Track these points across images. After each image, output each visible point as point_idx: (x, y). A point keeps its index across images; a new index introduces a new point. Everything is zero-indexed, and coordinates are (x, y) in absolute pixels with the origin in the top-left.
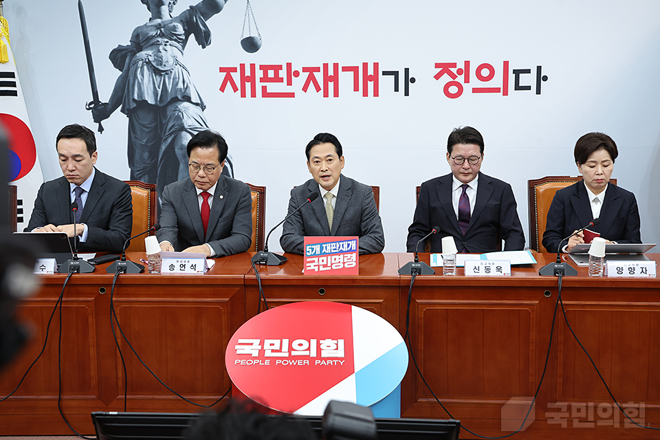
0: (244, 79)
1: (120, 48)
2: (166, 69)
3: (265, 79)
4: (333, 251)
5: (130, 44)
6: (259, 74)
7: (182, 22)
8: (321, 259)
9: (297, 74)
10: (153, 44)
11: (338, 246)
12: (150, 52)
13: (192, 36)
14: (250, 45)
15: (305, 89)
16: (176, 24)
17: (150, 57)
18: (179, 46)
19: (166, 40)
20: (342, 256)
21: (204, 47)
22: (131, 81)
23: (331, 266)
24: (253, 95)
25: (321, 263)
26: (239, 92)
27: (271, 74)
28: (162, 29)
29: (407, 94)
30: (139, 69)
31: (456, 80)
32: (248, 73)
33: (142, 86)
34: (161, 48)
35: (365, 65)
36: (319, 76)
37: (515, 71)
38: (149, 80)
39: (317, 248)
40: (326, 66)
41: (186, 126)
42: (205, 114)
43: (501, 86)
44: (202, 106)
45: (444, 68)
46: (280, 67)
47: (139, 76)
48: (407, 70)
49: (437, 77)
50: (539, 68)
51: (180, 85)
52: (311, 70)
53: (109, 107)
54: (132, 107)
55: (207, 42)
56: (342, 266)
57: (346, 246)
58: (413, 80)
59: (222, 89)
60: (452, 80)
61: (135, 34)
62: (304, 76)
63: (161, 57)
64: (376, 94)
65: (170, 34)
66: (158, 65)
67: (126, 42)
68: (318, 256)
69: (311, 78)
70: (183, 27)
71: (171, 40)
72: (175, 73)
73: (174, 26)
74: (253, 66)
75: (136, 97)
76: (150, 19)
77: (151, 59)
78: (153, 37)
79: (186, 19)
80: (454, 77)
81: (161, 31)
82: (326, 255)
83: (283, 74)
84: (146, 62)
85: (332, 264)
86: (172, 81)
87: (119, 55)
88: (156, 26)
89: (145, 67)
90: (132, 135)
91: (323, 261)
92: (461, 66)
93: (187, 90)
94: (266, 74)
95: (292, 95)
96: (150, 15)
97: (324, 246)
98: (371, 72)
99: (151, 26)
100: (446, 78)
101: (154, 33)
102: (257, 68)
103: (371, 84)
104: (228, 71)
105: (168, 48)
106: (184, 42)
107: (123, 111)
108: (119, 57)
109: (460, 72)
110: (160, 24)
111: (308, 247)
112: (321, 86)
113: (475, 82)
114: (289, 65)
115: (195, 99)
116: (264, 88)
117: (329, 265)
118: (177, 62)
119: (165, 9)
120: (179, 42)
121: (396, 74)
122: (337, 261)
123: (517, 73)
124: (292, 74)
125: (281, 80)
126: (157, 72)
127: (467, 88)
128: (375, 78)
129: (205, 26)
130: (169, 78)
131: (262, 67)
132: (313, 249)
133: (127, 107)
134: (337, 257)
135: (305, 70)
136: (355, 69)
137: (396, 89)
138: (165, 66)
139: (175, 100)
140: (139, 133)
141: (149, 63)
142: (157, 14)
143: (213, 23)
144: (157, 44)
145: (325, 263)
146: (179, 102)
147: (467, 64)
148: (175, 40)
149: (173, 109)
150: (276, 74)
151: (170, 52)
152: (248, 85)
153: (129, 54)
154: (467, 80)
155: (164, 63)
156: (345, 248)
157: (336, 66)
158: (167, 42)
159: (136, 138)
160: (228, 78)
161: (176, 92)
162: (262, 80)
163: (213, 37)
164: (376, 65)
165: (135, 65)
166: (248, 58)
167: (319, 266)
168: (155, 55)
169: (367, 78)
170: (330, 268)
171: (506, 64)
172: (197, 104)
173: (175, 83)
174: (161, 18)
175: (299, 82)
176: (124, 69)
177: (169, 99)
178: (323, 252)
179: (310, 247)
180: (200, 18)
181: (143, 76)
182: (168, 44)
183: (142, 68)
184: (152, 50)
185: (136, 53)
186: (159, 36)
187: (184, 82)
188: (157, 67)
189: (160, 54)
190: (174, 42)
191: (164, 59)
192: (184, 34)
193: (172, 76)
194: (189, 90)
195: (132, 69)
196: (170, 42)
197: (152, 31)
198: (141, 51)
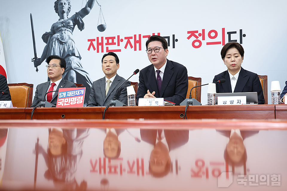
0: (98, 44)
1: (46, 33)
2: (65, 41)
3: (108, 44)
4: (72, 95)
5: (50, 31)
6: (105, 41)
7: (72, 20)
8: (66, 99)
9: (122, 40)
10: (60, 31)
11: (75, 92)
12: (58, 34)
13: (76, 26)
14: (101, 28)
15: (126, 47)
16: (69, 21)
17: (58, 37)
18: (71, 31)
19: (65, 28)
20: (76, 98)
21: (81, 31)
22: (50, 48)
23: (70, 103)
24: (102, 51)
25: (65, 102)
26: (96, 50)
27: (110, 41)
28: (64, 24)
29: (174, 47)
30: (54, 42)
31: (198, 39)
32: (100, 41)
33: (55, 50)
34: (63, 32)
36: (132, 41)
37: (228, 33)
38: (58, 47)
39: (64, 94)
40: (135, 36)
41: (73, 67)
42: (81, 61)
43: (221, 40)
44: (80, 57)
45: (192, 33)
46: (114, 38)
47: (54, 45)
48: (174, 36)
49: (189, 38)
50: (241, 31)
51: (71, 49)
52: (128, 38)
53: (41, 60)
55: (83, 28)
56: (75, 103)
57: (78, 92)
58: (177, 40)
59: (89, 49)
60: (196, 39)
61: (52, 27)
62: (125, 41)
66: (62, 40)
67: (49, 30)
68: (65, 98)
69: (129, 42)
70: (73, 22)
71: (67, 28)
72: (69, 43)
73: (69, 22)
74: (102, 38)
75: (52, 55)
76: (59, 20)
77: (59, 37)
78: (60, 27)
79: (74, 18)
80: (197, 37)
81: (63, 24)
82: (68, 97)
83: (116, 41)
84: (57, 39)
85: (71, 102)
86: (67, 47)
87: (46, 36)
88: (61, 22)
89: (56, 41)
91: (66, 100)
92: (200, 32)
93: (74, 51)
94: (108, 41)
95: (120, 50)
96: (59, 18)
97: (68, 93)
99: (59, 23)
101: (60, 26)
102: (104, 38)
104: (91, 41)
105: (66, 32)
106: (73, 29)
107: (46, 61)
108: (46, 37)
109: (200, 35)
110: (63, 22)
111: (60, 94)
112: (133, 45)
113: (208, 40)
114: (118, 37)
115: (77, 55)
116: (107, 48)
117: (69, 102)
118: (70, 38)
119: (65, 15)
120: (71, 29)
121: (168, 38)
122: (73, 100)
123: (229, 33)
124: (120, 40)
125: (115, 44)
126: (61, 43)
127: (204, 43)
129: (82, 21)
130: (66, 46)
131: (106, 38)
132: (62, 94)
134: (74, 98)
135: (126, 38)
137: (169, 45)
139: (69, 55)
141: (58, 39)
142: (62, 17)
143: (85, 19)
144: (62, 30)
145: (67, 101)
146: (70, 56)
147: (203, 31)
148: (69, 28)
149: (68, 60)
150: (113, 41)
151: (67, 34)
152: (100, 47)
153: (50, 36)
154: (204, 39)
155: (64, 39)
156: (78, 94)
157: (140, 35)
158: (66, 29)
160: (92, 44)
161: (69, 52)
162: (106, 44)
163: (85, 26)
164: (159, 34)
165: (52, 40)
166: (100, 34)
167: (64, 103)
168: (60, 36)
170: (69, 104)
171: (223, 30)
172: (78, 57)
173: (68, 48)
174: (63, 19)
175: (123, 44)
176: (48, 42)
177: (66, 55)
178: (67, 96)
179: (61, 93)
180: (80, 18)
181: (55, 45)
182: (66, 30)
183: (55, 41)
184: (59, 33)
185: (53, 35)
186: (63, 27)
187: (72, 47)
188: (61, 41)
189: (63, 35)
190: (68, 29)
191: (64, 37)
192: (73, 25)
193: (67, 45)
194: (75, 51)
195: (51, 42)
196: (67, 29)
197: (59, 25)
198: (55, 34)
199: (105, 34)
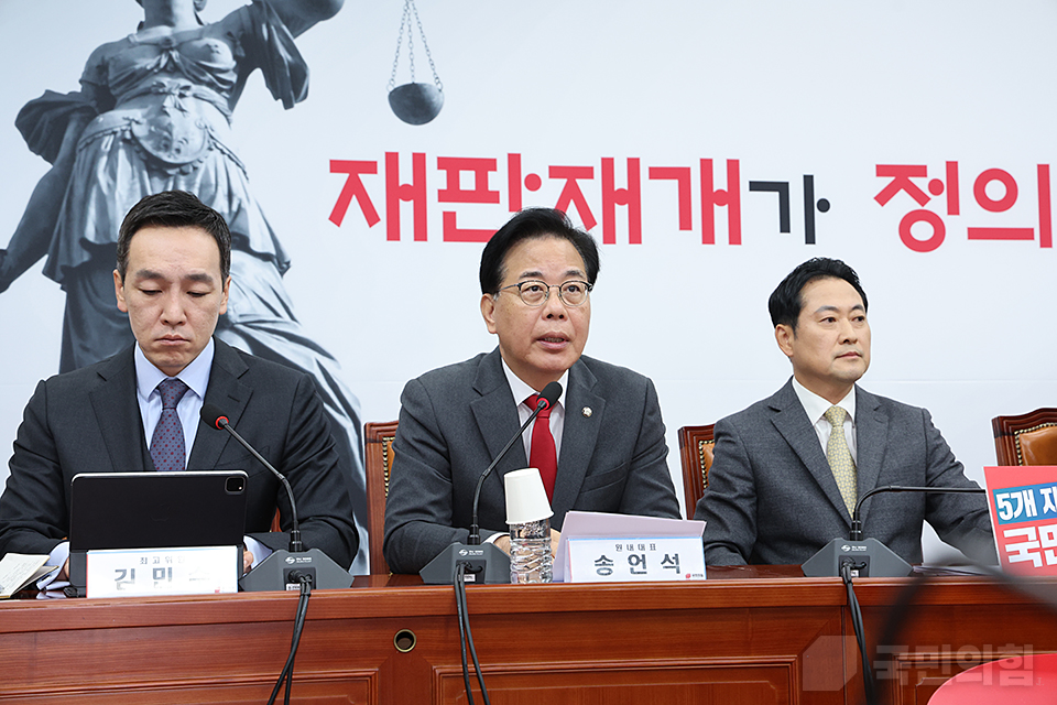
0: (395, 192)
1: (52, 99)
2: (180, 159)
3: (452, 193)
5: (78, 88)
6: (436, 180)
7: (229, 37)
8: (1043, 530)
9: (534, 182)
10: (147, 93)
12: (136, 113)
13: (257, 78)
14: (414, 104)
16: (212, 41)
17: (136, 128)
18: (220, 100)
19: (184, 82)
21: (288, 105)
22: (80, 190)
24: (421, 234)
25: (1046, 542)
26: (382, 226)
27: (467, 180)
28: (175, 54)
29: (811, 238)
30: (104, 160)
31: (926, 207)
32: (406, 177)
33: (110, 204)
34: (168, 103)
35: (706, 165)
36: (591, 190)
38: (131, 190)
39: (1027, 500)
40: (608, 164)
41: (234, 317)
42: (289, 285)
43: (1033, 222)
45: (900, 177)
46: (491, 164)
47: (102, 177)
48: (809, 181)
49: (883, 198)
51: (221, 205)
52: (571, 175)
53: (9, 261)
54: (77, 262)
55: (297, 93)
58: (824, 206)
59: (337, 216)
60: (919, 207)
61: (95, 64)
62: (554, 187)
63: (169, 129)
64: (735, 237)
65: (195, 67)
66: (158, 149)
67: (68, 81)
68: (1035, 522)
69: (572, 194)
70: (234, 48)
71: (199, 82)
72: (207, 172)
73: (208, 46)
74: (419, 160)
75: (90, 233)
76: (141, 26)
77: (140, 131)
78: (146, 73)
79: (242, 28)
80: (922, 199)
81: (170, 58)
83: (498, 181)
84: (125, 140)
88: (155, 44)
89: (122, 154)
90: (75, 342)
91: (1051, 536)
92: (938, 172)
93: (239, 220)
94: (453, 180)
96: (140, 14)
97: (1045, 492)
98: (720, 182)
99: (142, 44)
100: (903, 203)
101: (149, 63)
102: (431, 164)
103: (721, 213)
104: (353, 169)
105: (189, 103)
106: (235, 91)
107: (49, 272)
108: (45, 123)
109: (936, 187)
110: (167, 41)
111: (1000, 497)
112: (597, 214)
114: (514, 160)
115: (259, 242)
116: (449, 218)
118: (212, 143)
119: (181, 1)
120: (219, 90)
121: (782, 188)
124: (521, 181)
125: (494, 197)
127: (955, 227)
128: (731, 198)
129: (293, 50)
130: (190, 185)
131: (443, 163)
133: (62, 262)
135: (555, 172)
136: (682, 175)
137: (785, 227)
138: (178, 151)
140: (94, 334)
141: (132, 143)
143: (314, 44)
144: (159, 93)
147: (952, 168)
148: (210, 85)
150: (482, 181)
151: (192, 115)
152: (406, 209)
153: (76, 116)
154: (953, 209)
155: (175, 145)
157: (633, 164)
158: (187, 88)
159: (86, 349)
160: (354, 189)
162: (443, 196)
163: (314, 81)
164: (733, 167)
165: (92, 147)
166: (409, 139)
168: (151, 123)
169: (711, 199)
171: (1044, 171)
172: (265, 257)
174: (170, 24)
176: (61, 156)
178: (1046, 510)
179: (1006, 496)
180: (280, 30)
181: (113, 176)
182: (188, 93)
183: (112, 154)
184: (142, 107)
185: (97, 115)
186: (164, 70)
187: (230, 196)
188: (155, 153)
189: (166, 120)
190: (205, 89)
191: (177, 134)
192: (234, 70)
193: (198, 180)
194: (246, 219)
195: (83, 157)
196: (195, 88)
197: (144, 56)
198: (112, 109)
199: (435, 140)
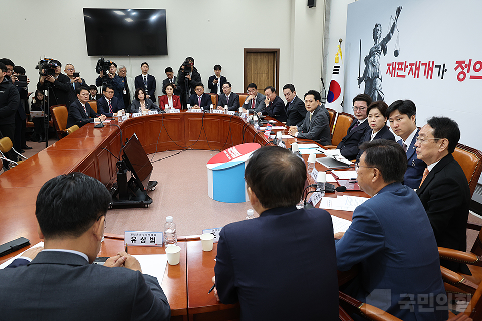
0: (393, 69)
1: (367, 56)
2: (375, 64)
3: (398, 69)
6: (397, 66)
7: (381, 45)
10: (373, 55)
12: (372, 58)
13: (383, 50)
14: (396, 53)
15: (409, 74)
16: (379, 46)
17: (372, 60)
18: (379, 55)
19: (376, 53)
21: (384, 55)
22: (367, 69)
24: (394, 76)
26: (391, 74)
29: (442, 78)
30: (369, 65)
31: (464, 71)
32: (394, 66)
33: (369, 71)
34: (375, 56)
35: (429, 62)
36: (414, 68)
38: (371, 69)
40: (416, 63)
41: (377, 88)
42: (382, 83)
45: (460, 63)
46: (403, 63)
47: (369, 67)
48: (444, 65)
49: (456, 69)
51: (377, 72)
52: (411, 65)
53: (362, 79)
54: (366, 79)
55: (385, 53)
58: (446, 71)
59: (387, 73)
60: (462, 71)
61: (370, 51)
62: (409, 67)
64: (431, 77)
69: (411, 68)
70: (381, 47)
72: (377, 66)
74: (396, 62)
75: (368, 75)
76: (374, 45)
79: (382, 43)
80: (463, 69)
81: (376, 49)
84: (371, 62)
87: (366, 59)
88: (375, 47)
89: (371, 64)
92: (467, 62)
94: (399, 66)
95: (404, 76)
98: (431, 66)
100: (460, 70)
102: (397, 64)
103: (430, 72)
104: (389, 65)
105: (377, 56)
106: (380, 53)
107: (364, 81)
109: (466, 66)
112: (414, 72)
113: (473, 73)
114: (406, 62)
115: (380, 77)
116: (397, 73)
118: (378, 62)
119: (378, 40)
121: (440, 67)
124: (406, 67)
125: (403, 69)
126: (373, 66)
127: (468, 75)
128: (431, 69)
129: (386, 46)
130: (375, 68)
135: (409, 64)
136: (426, 64)
137: (439, 76)
139: (376, 77)
140: (366, 90)
142: (376, 42)
147: (470, 61)
148: (378, 53)
149: (375, 81)
150: (402, 66)
151: (377, 58)
152: (393, 71)
153: (368, 59)
154: (468, 72)
157: (420, 62)
160: (389, 68)
161: (376, 74)
164: (433, 62)
165: (369, 63)
169: (429, 69)
172: (380, 79)
173: (376, 70)
174: (376, 44)
175: (408, 70)
176: (366, 65)
177: (374, 77)
180: (385, 43)
186: (375, 51)
187: (378, 70)
188: (373, 63)
189: (374, 58)
191: (375, 61)
192: (381, 50)
194: (379, 73)
197: (374, 49)
